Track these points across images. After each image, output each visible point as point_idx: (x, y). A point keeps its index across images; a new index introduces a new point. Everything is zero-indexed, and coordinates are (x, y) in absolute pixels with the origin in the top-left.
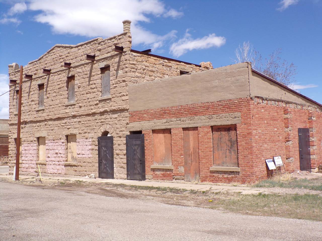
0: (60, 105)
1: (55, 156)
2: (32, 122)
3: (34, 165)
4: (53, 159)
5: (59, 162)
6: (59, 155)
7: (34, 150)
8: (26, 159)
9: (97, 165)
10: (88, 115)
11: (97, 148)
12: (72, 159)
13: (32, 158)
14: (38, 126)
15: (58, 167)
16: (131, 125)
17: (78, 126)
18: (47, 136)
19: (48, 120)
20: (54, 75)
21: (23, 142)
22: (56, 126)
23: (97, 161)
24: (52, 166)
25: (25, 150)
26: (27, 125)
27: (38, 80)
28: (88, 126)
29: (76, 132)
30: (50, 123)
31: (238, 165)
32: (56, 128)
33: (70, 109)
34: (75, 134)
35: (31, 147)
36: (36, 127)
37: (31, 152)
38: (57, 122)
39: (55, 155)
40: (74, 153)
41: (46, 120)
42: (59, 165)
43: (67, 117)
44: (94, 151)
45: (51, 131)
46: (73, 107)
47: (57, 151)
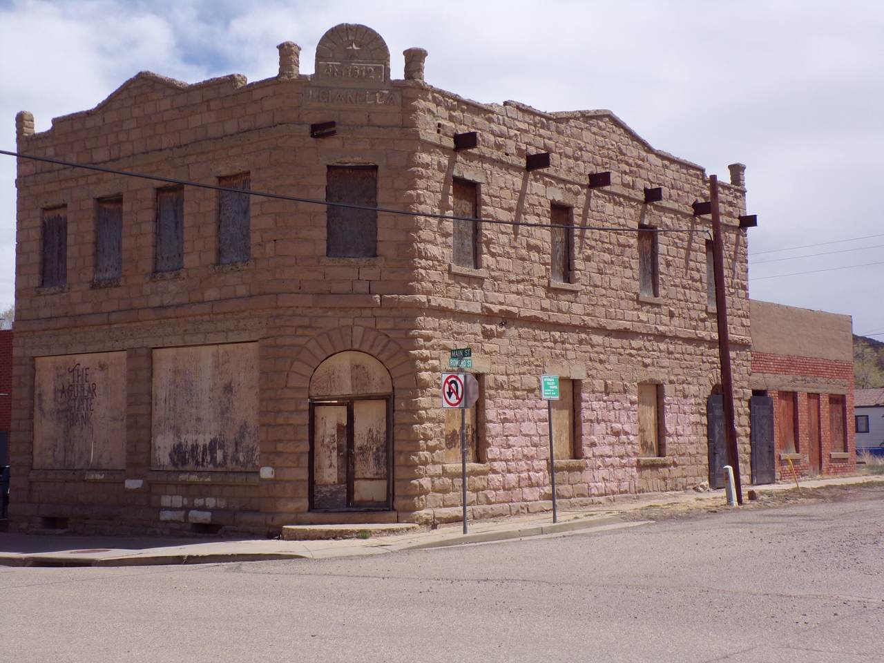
0: (622, 294)
1: (612, 442)
2: (532, 322)
3: (541, 473)
4: (607, 450)
5: (621, 457)
6: (623, 437)
7: (540, 420)
8: (508, 453)
9: (705, 460)
10: (689, 341)
11: (704, 420)
12: (643, 449)
13: (531, 451)
14: (555, 342)
15: (620, 473)
16: (754, 377)
17: (665, 362)
18: (585, 381)
19: (593, 328)
20: (603, 197)
21: (491, 388)
22: (613, 353)
23: (706, 451)
24: (603, 473)
25: (505, 420)
26: (513, 331)
27: (551, 184)
28: (687, 368)
29: (663, 377)
30: (596, 339)
31: (846, 450)
32: (613, 358)
33: (648, 312)
34: (662, 382)
35: (526, 410)
36: (545, 344)
37: (528, 427)
38: (616, 342)
39: (613, 439)
40: (647, 433)
41: (584, 328)
42: (624, 466)
43: (643, 334)
44: (700, 427)
45: (598, 365)
46: (656, 310)
47: (618, 426)
